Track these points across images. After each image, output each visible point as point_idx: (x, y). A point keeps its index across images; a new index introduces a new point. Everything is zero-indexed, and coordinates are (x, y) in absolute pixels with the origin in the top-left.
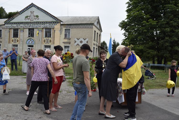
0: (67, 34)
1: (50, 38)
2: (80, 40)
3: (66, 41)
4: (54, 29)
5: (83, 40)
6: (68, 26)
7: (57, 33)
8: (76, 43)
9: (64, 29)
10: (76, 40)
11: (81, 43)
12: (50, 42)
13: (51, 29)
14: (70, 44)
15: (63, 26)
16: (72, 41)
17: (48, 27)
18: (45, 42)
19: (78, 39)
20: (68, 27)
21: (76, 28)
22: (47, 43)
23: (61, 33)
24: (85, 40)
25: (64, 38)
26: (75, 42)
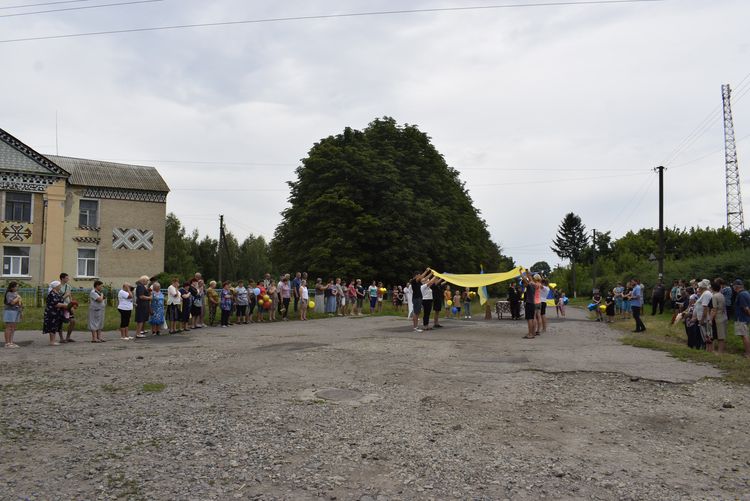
0: (88, 213)
1: (26, 225)
2: (129, 234)
3: (85, 234)
4: (44, 196)
5: (138, 235)
6: (90, 190)
7: (55, 210)
8: (118, 243)
9: (77, 199)
10: (118, 233)
11: (133, 242)
12: (27, 237)
13: (30, 194)
14: (98, 243)
15: (73, 191)
16: (105, 236)
17: (21, 188)
18: (6, 236)
19: (124, 232)
20: (91, 196)
21: (115, 199)
22: (17, 239)
23: (67, 212)
24: (143, 233)
25: (80, 227)
26: (115, 238)
